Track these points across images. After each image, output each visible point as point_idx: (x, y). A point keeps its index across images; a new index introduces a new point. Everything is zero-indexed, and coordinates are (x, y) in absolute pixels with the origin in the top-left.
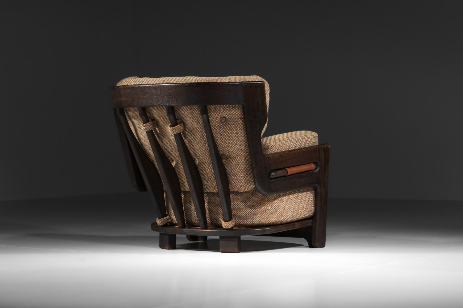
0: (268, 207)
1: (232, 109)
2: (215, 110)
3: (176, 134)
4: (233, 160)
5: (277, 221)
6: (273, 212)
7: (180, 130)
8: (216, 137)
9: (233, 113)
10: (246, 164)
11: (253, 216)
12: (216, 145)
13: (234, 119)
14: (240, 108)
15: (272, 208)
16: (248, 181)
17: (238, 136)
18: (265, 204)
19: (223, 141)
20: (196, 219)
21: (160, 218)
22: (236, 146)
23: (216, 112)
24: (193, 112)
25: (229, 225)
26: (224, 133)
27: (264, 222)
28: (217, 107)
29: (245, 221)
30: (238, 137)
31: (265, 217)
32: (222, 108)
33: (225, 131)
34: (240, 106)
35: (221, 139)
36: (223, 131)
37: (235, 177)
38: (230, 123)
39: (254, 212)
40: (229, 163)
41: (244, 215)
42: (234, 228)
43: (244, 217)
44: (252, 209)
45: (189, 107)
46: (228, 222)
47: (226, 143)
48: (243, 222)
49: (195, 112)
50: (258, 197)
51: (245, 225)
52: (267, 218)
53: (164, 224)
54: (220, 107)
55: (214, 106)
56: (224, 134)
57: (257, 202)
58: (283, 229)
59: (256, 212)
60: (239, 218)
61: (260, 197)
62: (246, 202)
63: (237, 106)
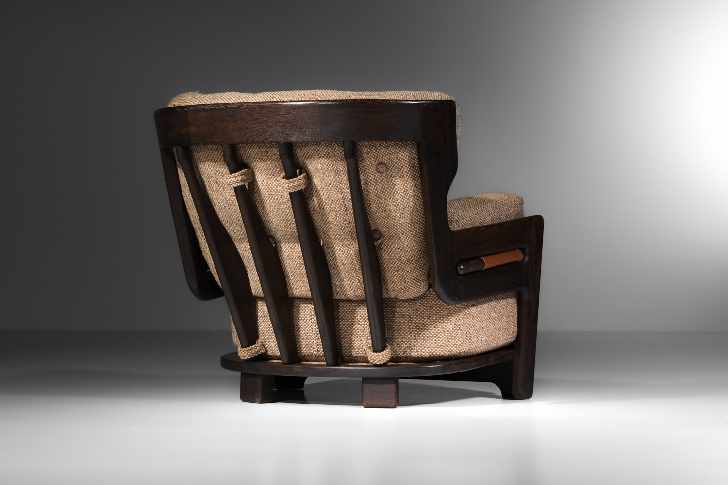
0: (448, 326)
1: (401, 149)
2: (371, 150)
3: (294, 192)
4: (393, 242)
5: (462, 352)
6: (456, 335)
7: (301, 186)
8: (368, 200)
9: (402, 155)
10: (417, 248)
11: (423, 342)
12: (367, 213)
13: (402, 167)
14: (414, 147)
15: (455, 327)
16: (417, 279)
17: (407, 197)
18: (444, 321)
19: (379, 207)
20: (314, 348)
21: (246, 347)
22: (403, 216)
23: (371, 153)
24: (329, 153)
25: (382, 357)
26: (383, 192)
27: (442, 353)
28: (374, 144)
29: (408, 350)
30: (408, 199)
31: (443, 345)
32: (384, 147)
33: (384, 189)
34: (414, 144)
35: (377, 203)
36: (381, 188)
37: (395, 271)
38: (394, 174)
39: (424, 336)
40: (387, 247)
41: (406, 341)
42: (388, 364)
43: (406, 344)
44: (422, 329)
45: (322, 144)
46: (380, 352)
47: (385, 211)
48: (404, 352)
49: (333, 152)
50: (432, 309)
51: (407, 358)
52: (447, 346)
53: (253, 356)
54: (380, 144)
55: (369, 143)
56: (382, 194)
57: (430, 317)
58: (472, 365)
59: (428, 335)
60: (397, 346)
61: (436, 308)
62: (410, 316)
63: (409, 144)
